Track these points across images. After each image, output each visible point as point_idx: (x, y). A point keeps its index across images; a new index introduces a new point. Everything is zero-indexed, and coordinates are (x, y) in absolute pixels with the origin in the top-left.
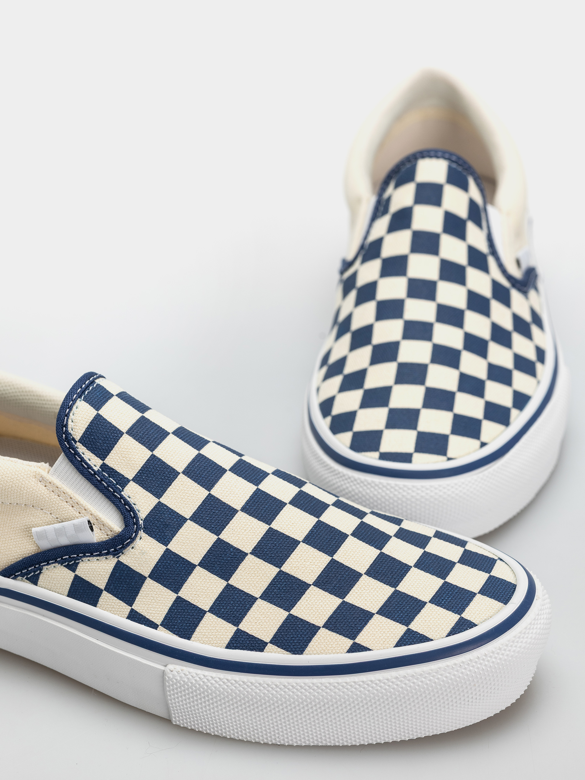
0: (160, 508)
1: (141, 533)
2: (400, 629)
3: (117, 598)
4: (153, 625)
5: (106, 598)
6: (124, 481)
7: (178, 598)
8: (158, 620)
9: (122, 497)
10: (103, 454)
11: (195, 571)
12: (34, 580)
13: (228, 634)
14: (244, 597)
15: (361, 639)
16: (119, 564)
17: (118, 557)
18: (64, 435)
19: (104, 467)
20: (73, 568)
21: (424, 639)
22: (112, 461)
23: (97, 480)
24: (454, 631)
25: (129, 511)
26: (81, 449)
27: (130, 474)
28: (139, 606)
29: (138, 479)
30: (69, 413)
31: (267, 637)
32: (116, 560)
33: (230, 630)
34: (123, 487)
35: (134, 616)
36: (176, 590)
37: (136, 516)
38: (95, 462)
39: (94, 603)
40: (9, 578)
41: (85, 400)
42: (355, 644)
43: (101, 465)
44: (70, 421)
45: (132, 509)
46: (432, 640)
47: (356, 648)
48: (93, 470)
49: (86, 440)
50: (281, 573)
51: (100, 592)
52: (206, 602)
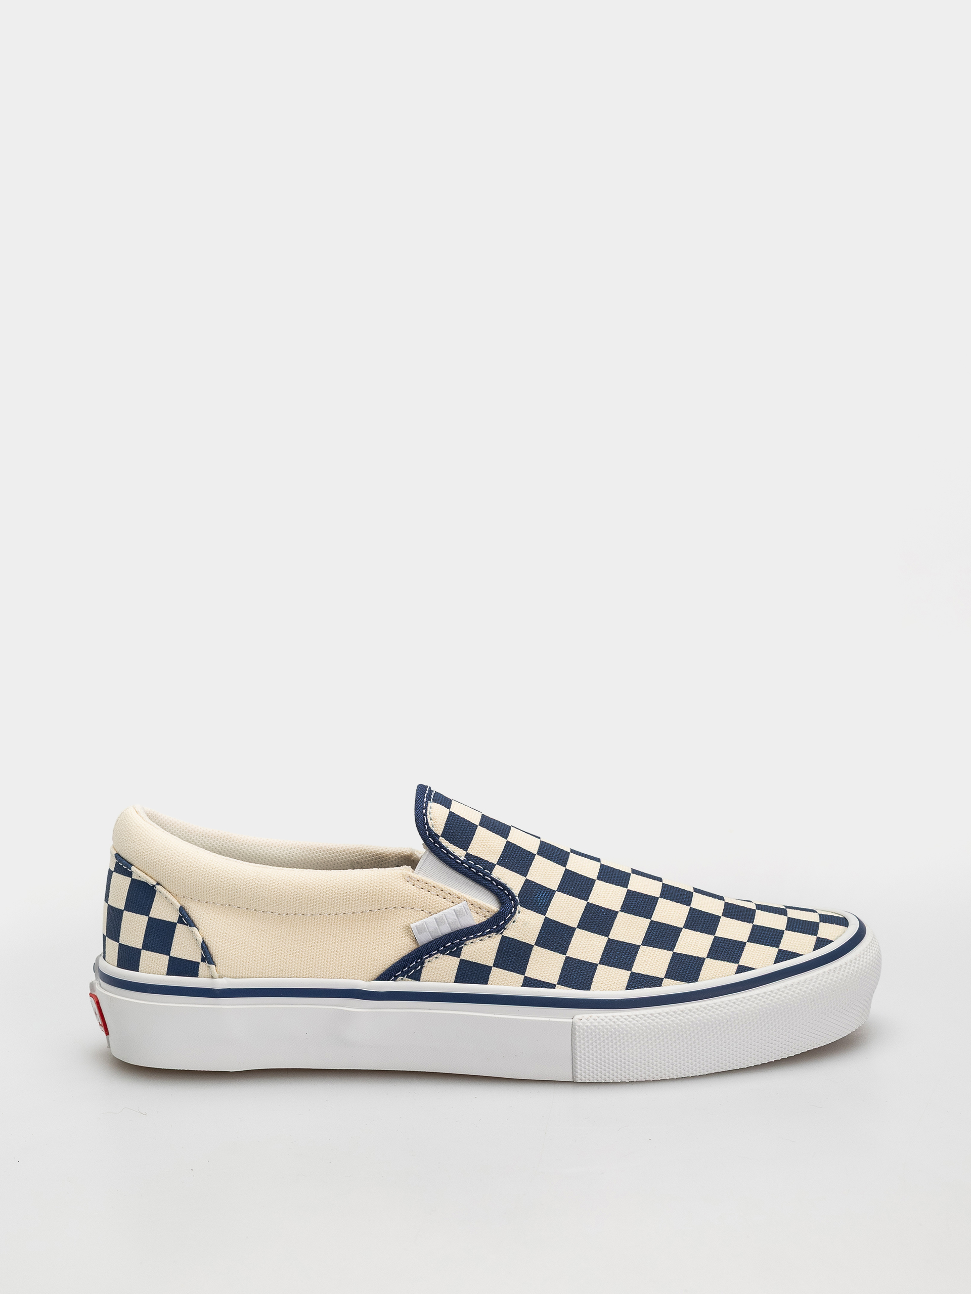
0: (529, 884)
1: (519, 908)
2: (772, 951)
3: (508, 970)
4: (552, 986)
5: (496, 973)
6: (491, 866)
7: (567, 958)
8: (554, 980)
9: (493, 879)
10: (464, 846)
11: (576, 933)
12: (417, 977)
13: (624, 978)
14: (627, 947)
15: (743, 962)
16: (504, 939)
17: (501, 933)
18: (427, 832)
19: (468, 855)
20: (457, 954)
21: (795, 955)
22: (472, 850)
23: (466, 867)
24: (816, 947)
25: (503, 890)
26: (445, 843)
27: (494, 859)
28: (531, 972)
29: (501, 862)
30: (426, 813)
31: (661, 974)
32: (501, 936)
33: (625, 975)
34: (491, 871)
35: (529, 982)
36: (563, 951)
37: (510, 893)
38: (460, 853)
39: (485, 982)
40: (389, 980)
41: (435, 801)
42: (739, 966)
43: (466, 855)
44: (429, 819)
45: (505, 887)
47: (742, 969)
48: (460, 860)
49: (448, 833)
51: (488, 969)
52: (594, 956)
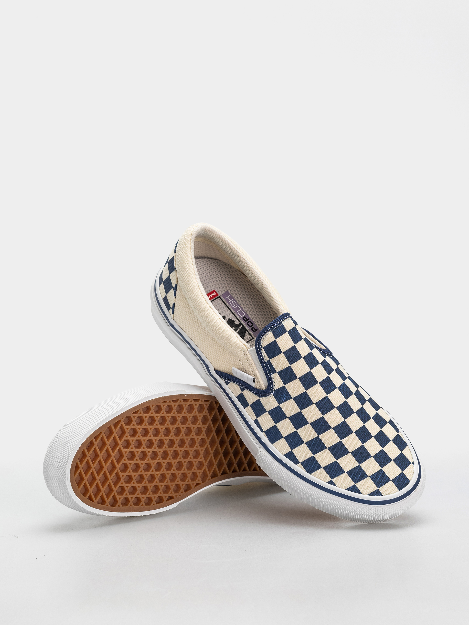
0: (283, 389)
1: (272, 395)
2: (352, 483)
3: (253, 411)
4: (262, 431)
5: (249, 408)
6: (274, 371)
7: (275, 426)
8: (265, 430)
9: (271, 377)
10: (270, 357)
11: (286, 419)
12: (227, 383)
13: (287, 451)
14: (299, 440)
15: (334, 480)
16: (259, 400)
17: (260, 398)
18: (258, 343)
19: (269, 362)
20: (242, 390)
22: (272, 361)
23: (264, 365)
24: (372, 494)
26: (263, 350)
27: (278, 370)
28: (260, 419)
29: (280, 373)
30: (264, 335)
31: (301, 460)
32: (259, 398)
33: (288, 449)
34: (273, 373)
35: (256, 422)
36: (276, 422)
37: (273, 387)
38: (266, 358)
39: (245, 407)
40: (218, 375)
41: (273, 332)
42: (331, 481)
44: (263, 338)
45: (272, 384)
46: (362, 494)
47: (331, 483)
48: (264, 361)
49: (266, 348)
50: (318, 438)
51: (248, 405)
52: (285, 433)
